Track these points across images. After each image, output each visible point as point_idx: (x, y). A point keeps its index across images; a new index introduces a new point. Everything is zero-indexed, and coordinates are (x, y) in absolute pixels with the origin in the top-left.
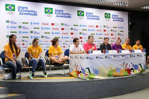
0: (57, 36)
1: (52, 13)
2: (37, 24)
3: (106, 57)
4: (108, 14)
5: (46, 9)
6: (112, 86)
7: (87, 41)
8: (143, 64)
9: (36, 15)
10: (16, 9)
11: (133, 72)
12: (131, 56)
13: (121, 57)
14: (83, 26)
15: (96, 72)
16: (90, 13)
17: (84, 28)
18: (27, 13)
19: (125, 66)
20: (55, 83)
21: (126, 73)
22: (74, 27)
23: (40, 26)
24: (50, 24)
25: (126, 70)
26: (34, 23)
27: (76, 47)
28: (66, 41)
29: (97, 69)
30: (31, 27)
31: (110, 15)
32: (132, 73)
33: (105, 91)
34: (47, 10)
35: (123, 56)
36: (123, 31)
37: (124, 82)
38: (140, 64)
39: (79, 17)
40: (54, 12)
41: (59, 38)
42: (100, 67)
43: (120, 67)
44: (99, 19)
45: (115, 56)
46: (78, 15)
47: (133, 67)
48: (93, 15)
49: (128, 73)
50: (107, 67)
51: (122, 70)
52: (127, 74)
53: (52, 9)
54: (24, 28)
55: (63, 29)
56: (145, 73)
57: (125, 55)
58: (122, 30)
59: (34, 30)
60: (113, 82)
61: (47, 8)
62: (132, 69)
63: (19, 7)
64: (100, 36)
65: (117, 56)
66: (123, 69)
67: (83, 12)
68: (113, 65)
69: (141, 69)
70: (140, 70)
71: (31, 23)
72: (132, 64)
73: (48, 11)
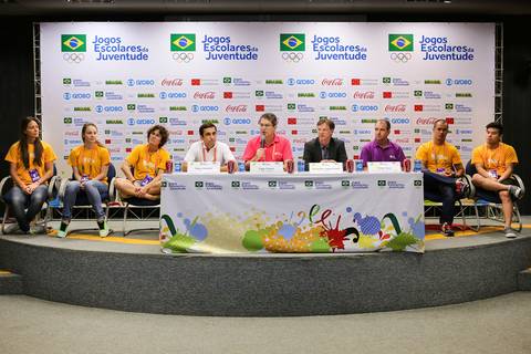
0: (209, 116)
1: (192, 48)
2: (148, 83)
3: (235, 185)
4: (403, 35)
5: (174, 37)
6: (249, 282)
7: (314, 131)
8: (405, 214)
9: (145, 57)
10: (90, 46)
11: (355, 241)
12: (345, 184)
13: (301, 187)
14: (300, 82)
15: (199, 232)
16: (327, 40)
17: (306, 89)
18: (120, 53)
19: (318, 217)
20: (78, 252)
21: (323, 243)
22: (266, 88)
23: (155, 89)
24: (187, 82)
25: (322, 234)
26: (140, 83)
27: (208, 150)
28: (238, 132)
29: (198, 221)
30: (129, 94)
31: (411, 40)
32: (348, 244)
33: (221, 293)
34: (177, 43)
35: (309, 182)
36: (470, 95)
37: (298, 272)
38: (391, 216)
39: (285, 56)
40: (199, 45)
41: (216, 122)
42: (210, 215)
43: (297, 219)
44: (364, 57)
45: (272, 183)
46: (283, 48)
47: (355, 225)
48: (340, 44)
49: (331, 244)
50: (239, 218)
51: (303, 231)
52: (326, 246)
53: (192, 37)
54: (111, 96)
55: (228, 95)
56: (422, 251)
57: (320, 180)
58: (464, 89)
59: (138, 102)
60: (254, 268)
61: (178, 36)
62: (352, 230)
63: (97, 40)
64: (369, 115)
65: (283, 181)
66: (309, 229)
67: (301, 37)
68: (264, 213)
69: (394, 232)
70: (388, 236)
71: (131, 83)
72: (352, 214)
73: (181, 45)
